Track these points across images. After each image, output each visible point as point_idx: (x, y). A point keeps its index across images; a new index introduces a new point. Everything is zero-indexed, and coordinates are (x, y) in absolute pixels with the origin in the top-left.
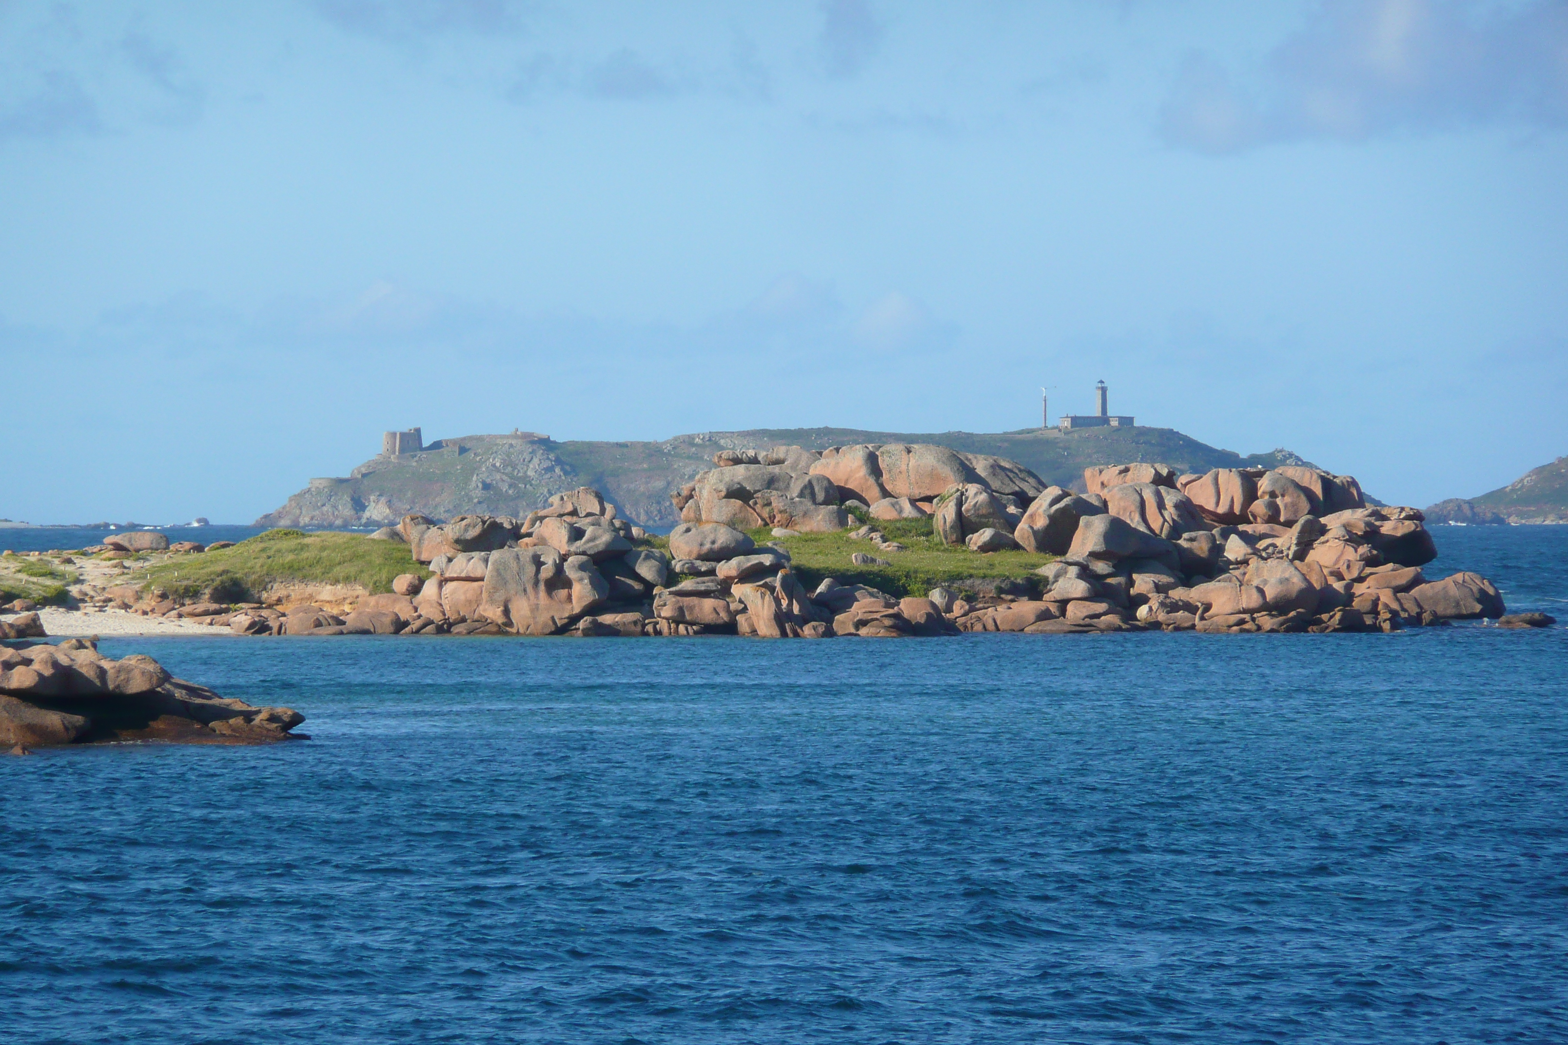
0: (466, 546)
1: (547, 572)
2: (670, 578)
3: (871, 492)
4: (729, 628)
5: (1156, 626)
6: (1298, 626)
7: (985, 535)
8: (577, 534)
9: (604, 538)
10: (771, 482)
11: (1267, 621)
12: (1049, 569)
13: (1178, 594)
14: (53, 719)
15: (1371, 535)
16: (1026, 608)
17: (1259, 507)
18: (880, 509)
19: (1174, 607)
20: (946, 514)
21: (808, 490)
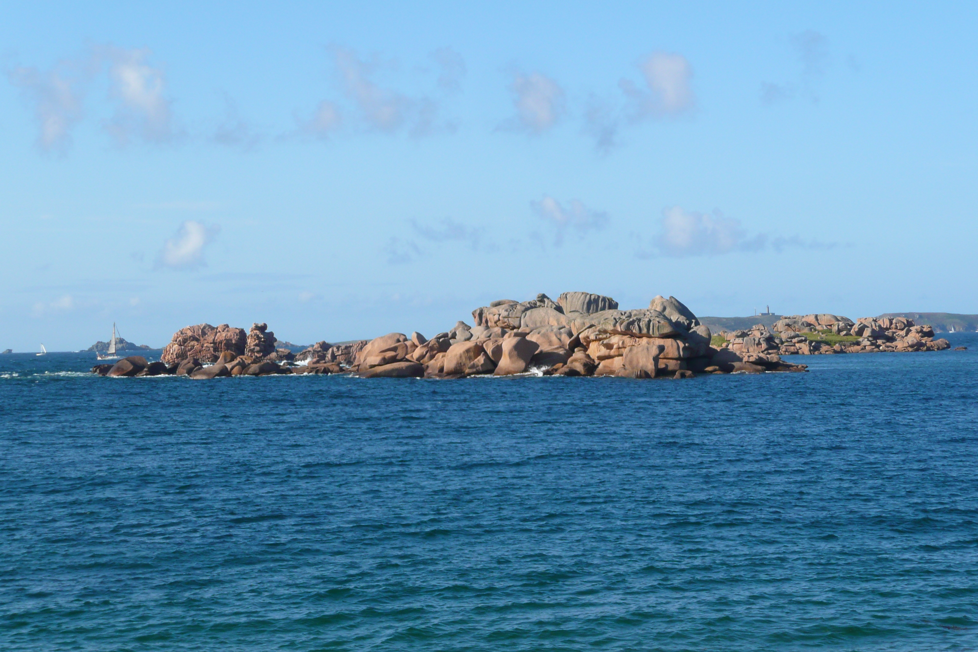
0: (738, 337)
1: (757, 342)
2: (782, 343)
3: (816, 324)
4: (797, 353)
5: (885, 351)
6: (917, 350)
7: (845, 332)
8: (762, 334)
9: (768, 335)
10: (795, 322)
11: (910, 349)
12: (860, 339)
13: (888, 344)
14: (759, 367)
15: (921, 331)
16: (857, 348)
17: (893, 326)
18: (818, 328)
19: (888, 347)
20: (835, 328)
21: (803, 324)
